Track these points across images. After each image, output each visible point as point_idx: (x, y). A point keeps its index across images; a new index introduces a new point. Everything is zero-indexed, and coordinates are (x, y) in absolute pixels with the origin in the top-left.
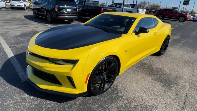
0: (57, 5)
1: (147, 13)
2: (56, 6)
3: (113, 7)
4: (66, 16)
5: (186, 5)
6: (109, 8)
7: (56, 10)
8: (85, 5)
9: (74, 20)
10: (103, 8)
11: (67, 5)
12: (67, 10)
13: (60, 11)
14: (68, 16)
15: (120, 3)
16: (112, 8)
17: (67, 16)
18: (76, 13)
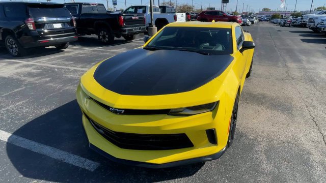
0: (29, 17)
1: (188, 20)
2: (29, 19)
3: (130, 12)
4: (50, 38)
5: (226, 3)
6: (133, 16)
7: (31, 27)
8: (83, 12)
9: (68, 43)
10: (123, 16)
11: (48, 16)
12: (54, 25)
13: (39, 30)
14: (53, 37)
15: (143, 5)
16: (138, 15)
17: (52, 39)
18: (73, 30)
